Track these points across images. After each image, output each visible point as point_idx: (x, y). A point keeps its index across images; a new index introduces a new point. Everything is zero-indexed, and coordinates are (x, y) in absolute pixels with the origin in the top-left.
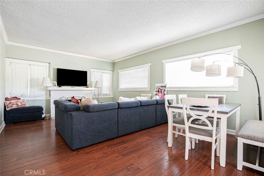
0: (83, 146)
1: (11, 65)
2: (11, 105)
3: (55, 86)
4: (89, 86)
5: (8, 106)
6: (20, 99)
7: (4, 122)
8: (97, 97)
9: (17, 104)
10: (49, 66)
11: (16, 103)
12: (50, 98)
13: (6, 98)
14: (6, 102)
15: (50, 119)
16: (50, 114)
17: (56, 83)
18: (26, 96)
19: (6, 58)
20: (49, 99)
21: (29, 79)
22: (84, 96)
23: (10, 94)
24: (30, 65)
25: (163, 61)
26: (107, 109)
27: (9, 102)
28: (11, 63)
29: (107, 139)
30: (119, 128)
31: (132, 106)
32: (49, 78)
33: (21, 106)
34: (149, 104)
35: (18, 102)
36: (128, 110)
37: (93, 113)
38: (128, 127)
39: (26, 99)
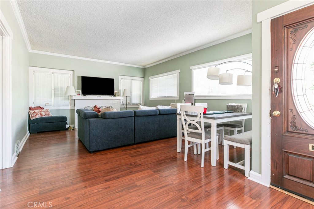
0: (100, 149)
1: (34, 74)
2: (35, 114)
3: (80, 95)
4: (116, 95)
5: (32, 116)
6: (43, 109)
7: (28, 132)
8: (125, 107)
9: (41, 114)
10: (73, 74)
11: (40, 112)
12: (75, 108)
13: (30, 108)
14: (30, 111)
15: (74, 129)
16: (74, 125)
17: (81, 91)
18: (49, 106)
19: (30, 67)
20: (73, 108)
21: (53, 88)
22: (112, 105)
23: (34, 103)
24: (53, 73)
25: (191, 68)
26: (123, 116)
27: (33, 111)
28: (34, 71)
29: (123, 145)
30: (135, 135)
31: (150, 114)
32: (73, 87)
33: (45, 115)
34: (170, 112)
35: (42, 111)
36: (145, 118)
37: (109, 119)
38: (145, 135)
39: (50, 108)
